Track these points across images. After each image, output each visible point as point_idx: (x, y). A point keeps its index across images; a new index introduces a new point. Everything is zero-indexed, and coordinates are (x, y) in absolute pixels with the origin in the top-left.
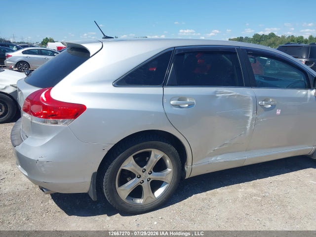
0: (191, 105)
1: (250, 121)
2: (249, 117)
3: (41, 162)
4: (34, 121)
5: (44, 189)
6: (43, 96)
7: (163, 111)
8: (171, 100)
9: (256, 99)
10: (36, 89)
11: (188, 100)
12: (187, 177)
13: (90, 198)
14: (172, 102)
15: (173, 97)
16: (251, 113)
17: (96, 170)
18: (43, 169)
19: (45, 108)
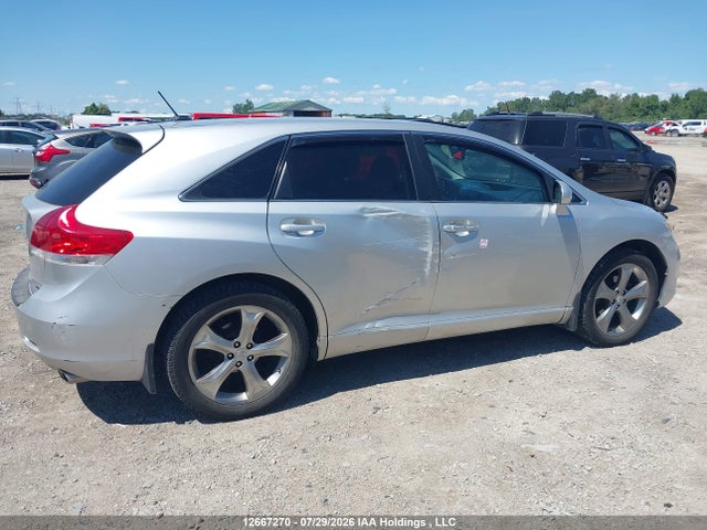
0: (317, 232)
1: (429, 260)
2: (426, 253)
3: (60, 326)
4: (49, 260)
5: (68, 373)
6: (63, 217)
7: (267, 241)
8: (281, 223)
9: (438, 222)
10: (53, 207)
11: (314, 224)
12: (321, 358)
13: (146, 390)
14: (284, 227)
15: (285, 218)
16: (431, 246)
17: (152, 339)
18: (63, 338)
19: (67, 237)
